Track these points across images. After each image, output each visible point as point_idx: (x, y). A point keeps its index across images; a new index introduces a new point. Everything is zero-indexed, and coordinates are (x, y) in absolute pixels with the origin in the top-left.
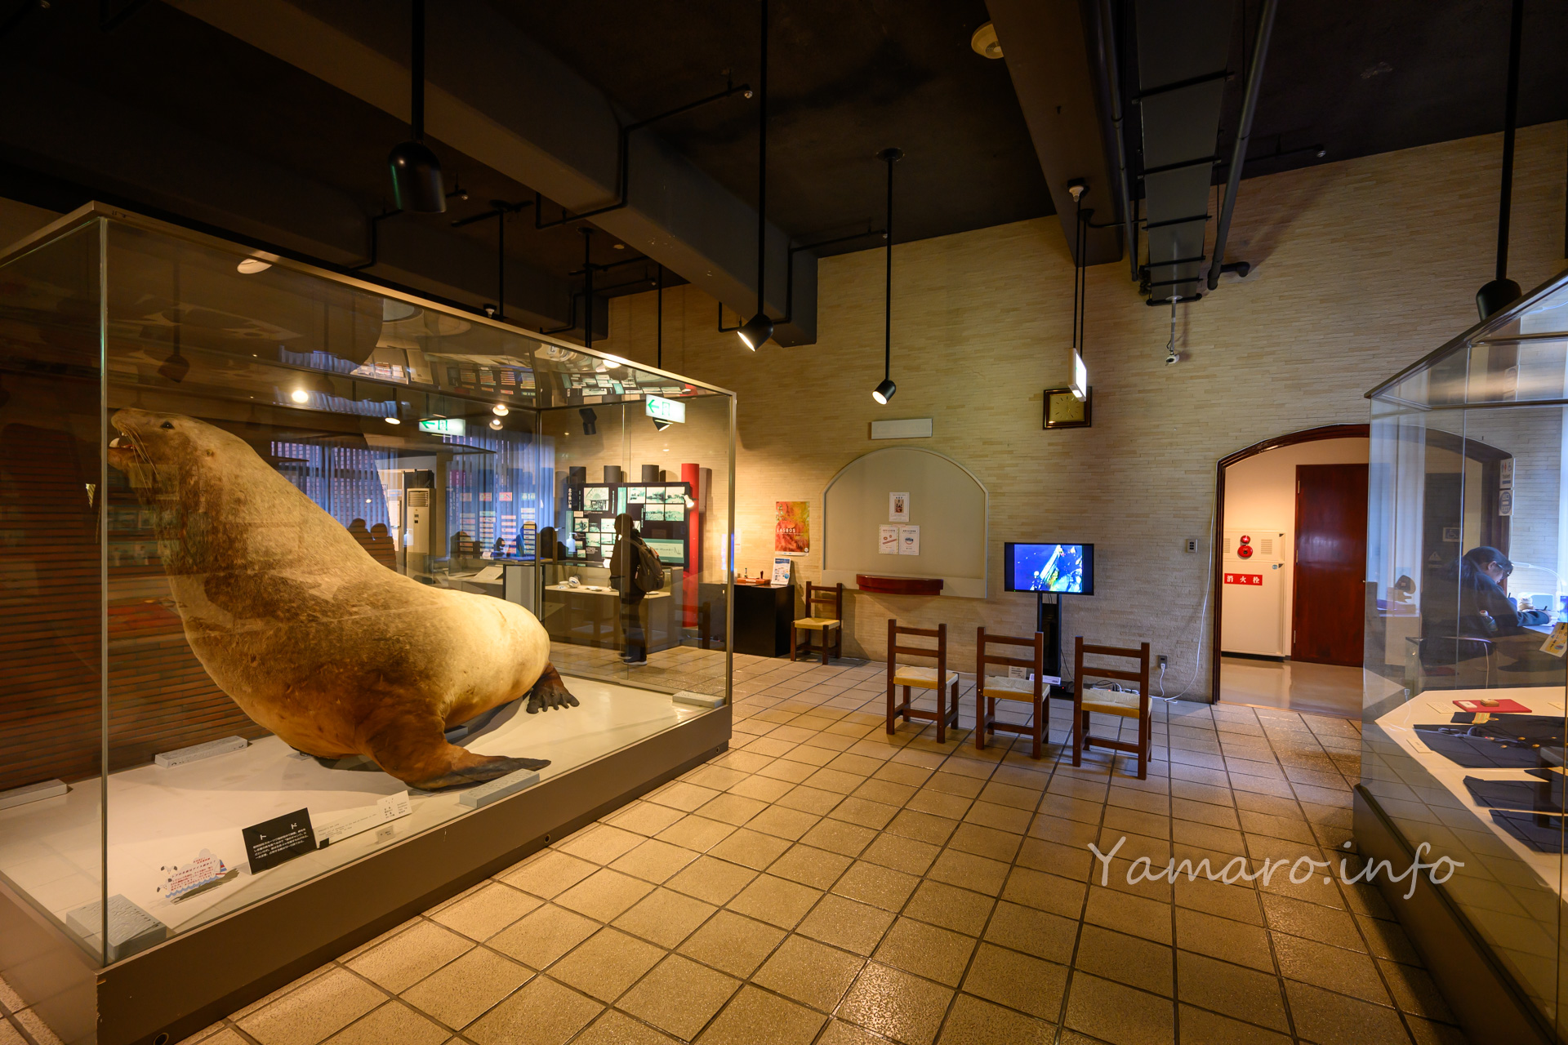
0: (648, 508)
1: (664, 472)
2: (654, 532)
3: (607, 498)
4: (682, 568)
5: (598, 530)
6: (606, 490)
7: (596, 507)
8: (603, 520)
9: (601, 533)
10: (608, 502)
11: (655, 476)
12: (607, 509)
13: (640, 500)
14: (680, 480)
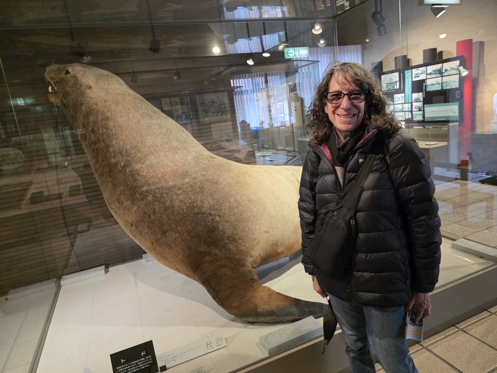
0: (429, 82)
1: (441, 53)
2: (434, 98)
3: (397, 79)
4: (458, 123)
5: (392, 103)
6: (397, 74)
7: (390, 87)
8: (395, 96)
9: (394, 104)
10: (398, 83)
11: (434, 57)
12: (398, 87)
13: (422, 77)
14: (455, 55)
